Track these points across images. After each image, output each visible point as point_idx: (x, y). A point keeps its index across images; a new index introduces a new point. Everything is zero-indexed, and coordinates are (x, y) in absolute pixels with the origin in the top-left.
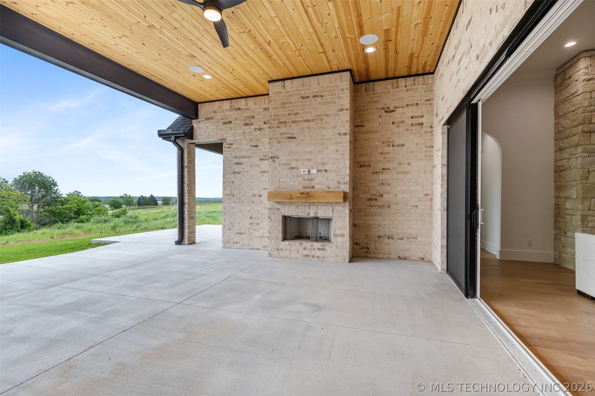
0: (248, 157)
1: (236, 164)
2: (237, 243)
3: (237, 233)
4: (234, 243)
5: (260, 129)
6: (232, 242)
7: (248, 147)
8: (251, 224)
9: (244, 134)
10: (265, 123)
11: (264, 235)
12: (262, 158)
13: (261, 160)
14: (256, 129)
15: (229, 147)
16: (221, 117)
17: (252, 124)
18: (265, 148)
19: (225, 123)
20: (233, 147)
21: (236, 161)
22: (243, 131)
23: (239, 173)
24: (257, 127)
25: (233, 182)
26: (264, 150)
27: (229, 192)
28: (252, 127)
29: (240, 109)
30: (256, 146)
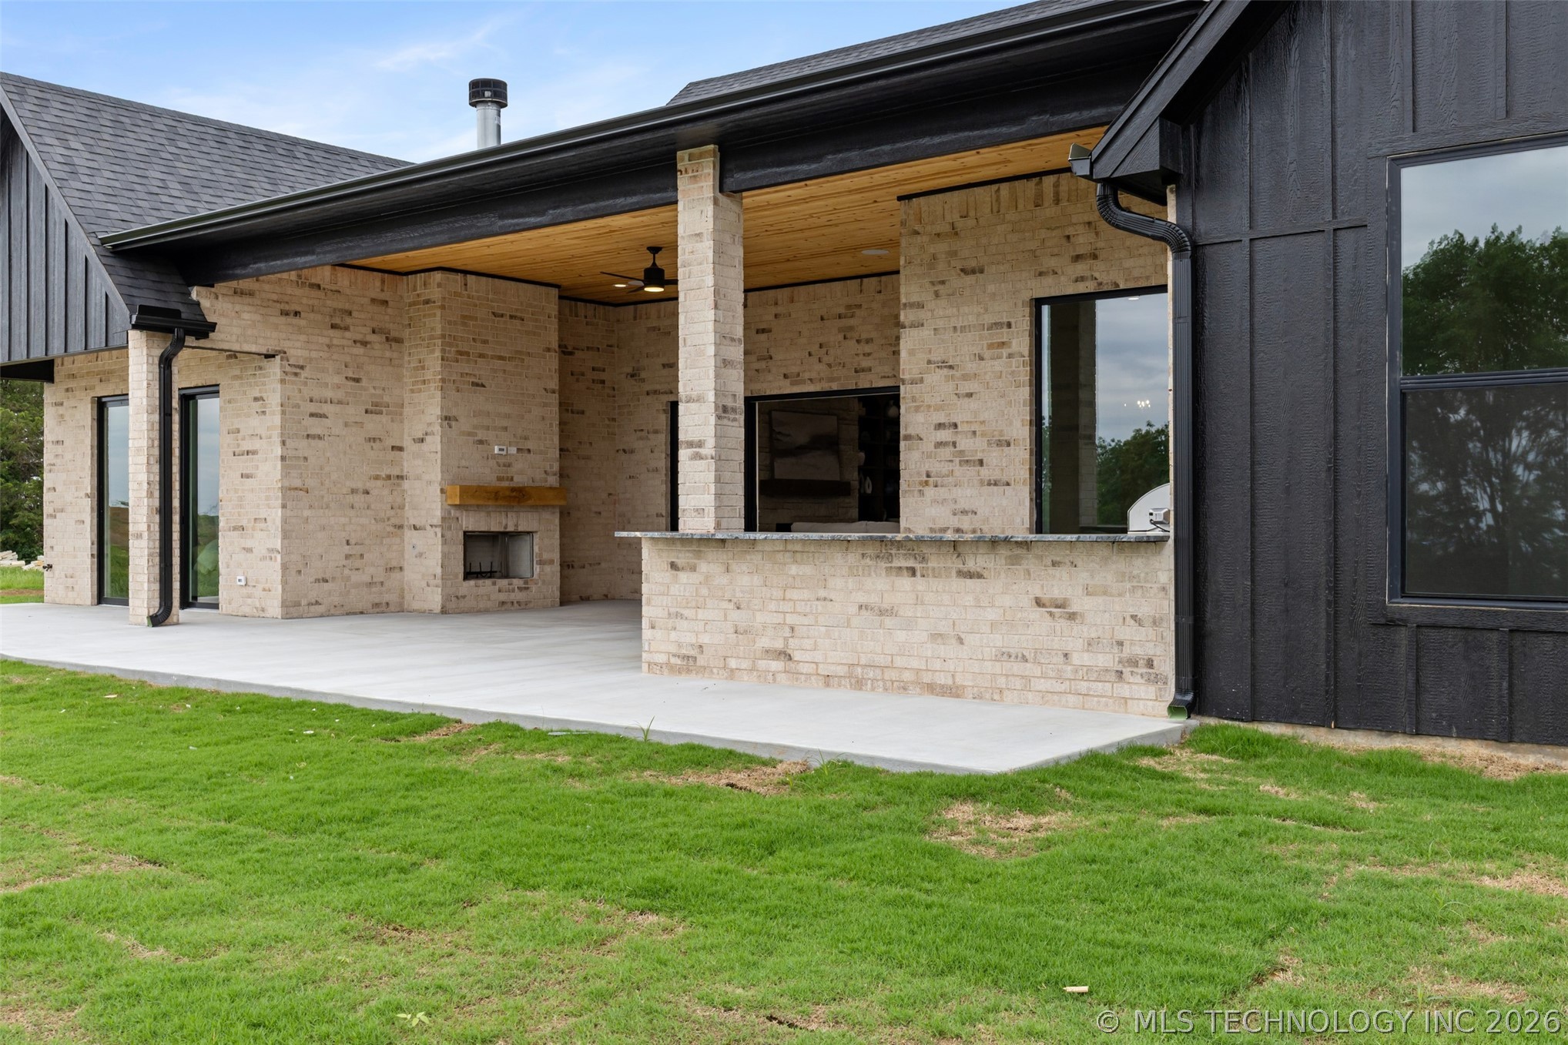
0: (340, 402)
1: (312, 415)
2: (317, 603)
3: (317, 581)
4: (310, 604)
5: (364, 344)
6: (304, 602)
7: (338, 379)
8: (348, 557)
9: (329, 346)
10: (374, 332)
11: (375, 580)
12: (370, 407)
13: (367, 412)
14: (355, 342)
15: (296, 374)
16: (275, 297)
17: (347, 329)
18: (374, 388)
19: (285, 313)
20: (304, 374)
21: (313, 408)
22: (326, 341)
23: (319, 437)
24: (359, 337)
25: (306, 459)
26: (373, 391)
27: (298, 483)
28: (347, 334)
29: (319, 286)
30: (357, 380)
